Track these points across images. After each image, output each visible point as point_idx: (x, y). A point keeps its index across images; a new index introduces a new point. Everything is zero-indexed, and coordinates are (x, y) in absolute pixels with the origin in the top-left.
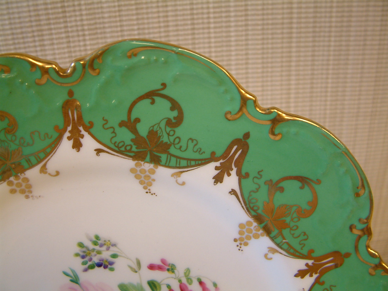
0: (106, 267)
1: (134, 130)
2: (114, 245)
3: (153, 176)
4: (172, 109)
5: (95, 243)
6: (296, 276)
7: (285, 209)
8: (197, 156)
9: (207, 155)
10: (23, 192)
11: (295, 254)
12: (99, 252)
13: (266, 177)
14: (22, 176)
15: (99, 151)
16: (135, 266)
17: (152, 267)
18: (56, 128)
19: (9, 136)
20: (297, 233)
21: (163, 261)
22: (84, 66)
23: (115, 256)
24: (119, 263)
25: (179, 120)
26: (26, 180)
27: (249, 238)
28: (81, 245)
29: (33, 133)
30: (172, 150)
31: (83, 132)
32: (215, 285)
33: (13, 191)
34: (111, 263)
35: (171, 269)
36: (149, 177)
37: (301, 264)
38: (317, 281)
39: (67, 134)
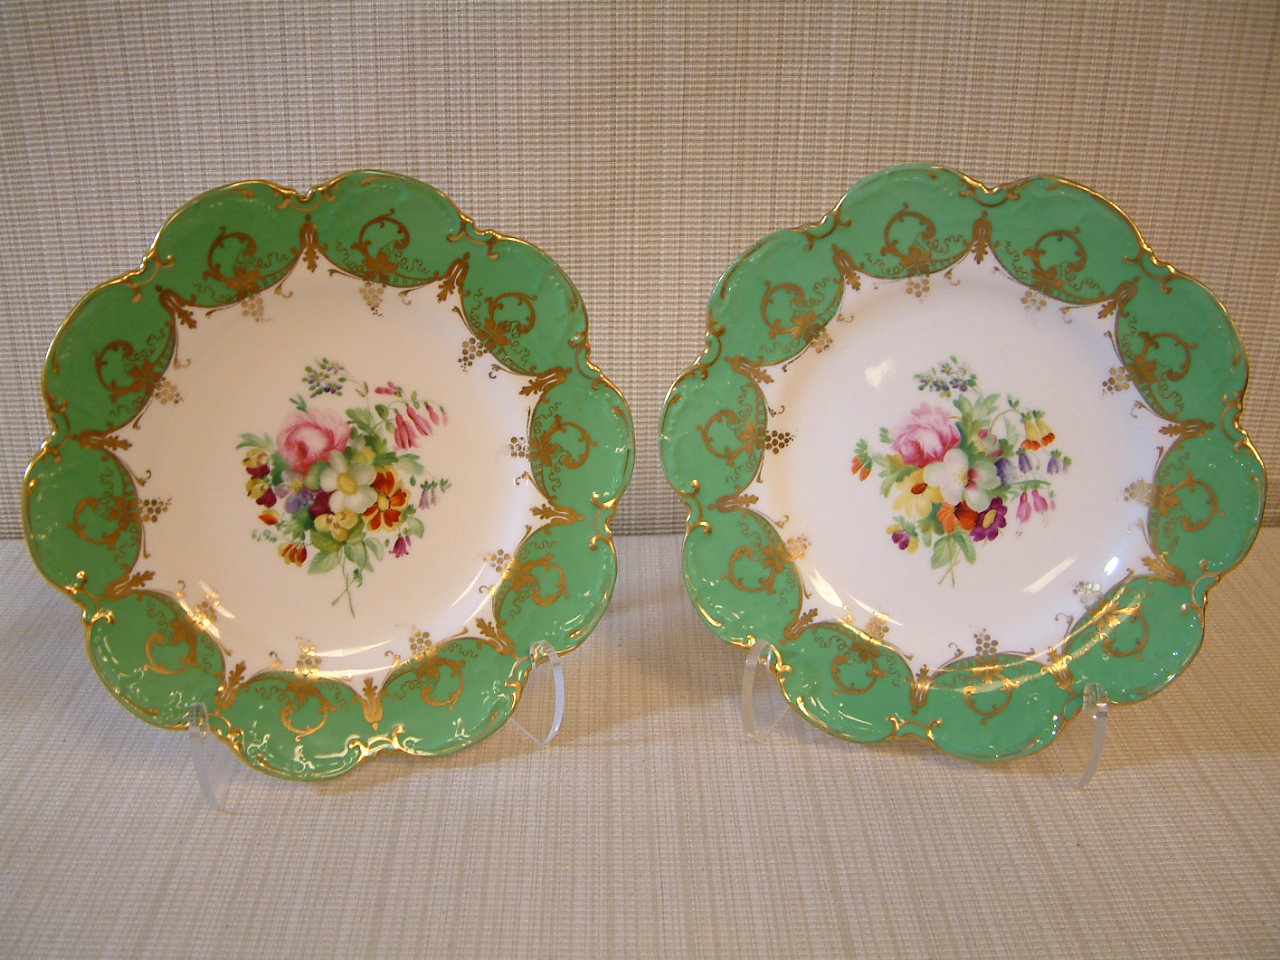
0: (333, 392)
1: (364, 251)
2: (342, 368)
3: (381, 297)
4: (399, 232)
5: (323, 367)
6: (521, 393)
7: (504, 326)
8: (422, 276)
9: (431, 275)
10: (254, 314)
11: (517, 370)
12: (327, 377)
13: (487, 293)
14: (257, 297)
15: (332, 272)
16: (362, 390)
17: (379, 391)
18: (293, 250)
19: (247, 258)
20: (518, 349)
21: (390, 384)
22: (322, 192)
23: (342, 380)
24: (348, 388)
25: (406, 241)
26: (261, 301)
27: (472, 357)
28: (309, 369)
29: (270, 255)
30: (400, 270)
31: (318, 254)
32: (442, 409)
33: (245, 313)
34: (339, 388)
35: (398, 392)
36: (377, 297)
37: (524, 381)
38: (542, 399)
39: (303, 256)
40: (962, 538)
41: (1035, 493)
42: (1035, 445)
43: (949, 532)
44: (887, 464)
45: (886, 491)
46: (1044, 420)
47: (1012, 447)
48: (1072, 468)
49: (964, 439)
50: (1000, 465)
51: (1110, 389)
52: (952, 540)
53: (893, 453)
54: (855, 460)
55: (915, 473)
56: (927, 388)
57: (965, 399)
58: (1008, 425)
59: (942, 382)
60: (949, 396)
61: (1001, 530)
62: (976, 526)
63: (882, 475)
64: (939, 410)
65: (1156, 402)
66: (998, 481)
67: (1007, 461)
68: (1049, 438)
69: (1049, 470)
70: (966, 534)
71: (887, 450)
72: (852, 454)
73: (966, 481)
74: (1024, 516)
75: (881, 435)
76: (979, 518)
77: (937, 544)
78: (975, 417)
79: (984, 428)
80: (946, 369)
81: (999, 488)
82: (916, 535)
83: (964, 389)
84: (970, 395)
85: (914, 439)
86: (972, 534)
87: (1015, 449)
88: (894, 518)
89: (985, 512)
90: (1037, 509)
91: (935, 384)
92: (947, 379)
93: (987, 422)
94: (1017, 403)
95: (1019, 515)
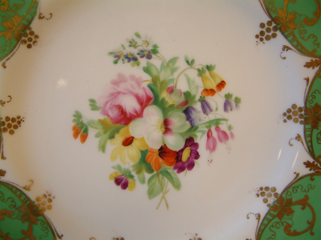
40: (167, 172)
41: (217, 129)
42: (211, 92)
43: (157, 170)
44: (100, 127)
45: (103, 148)
46: (216, 71)
47: (194, 97)
48: (241, 105)
49: (156, 96)
50: (187, 112)
51: (261, 40)
52: (161, 176)
53: (102, 117)
54: (74, 128)
55: (122, 130)
56: (120, 61)
57: (152, 65)
58: (188, 80)
59: (132, 55)
60: (138, 64)
61: (196, 161)
62: (177, 162)
63: (97, 136)
64: (133, 78)
65: (299, 44)
66: (188, 125)
67: (193, 108)
68: (222, 85)
69: (226, 109)
70: (171, 169)
71: (97, 116)
72: (70, 124)
73: (163, 129)
74: (212, 148)
75: (91, 105)
76: (178, 155)
77: (150, 180)
78: (162, 78)
79: (171, 85)
80: (132, 44)
81: (190, 130)
82: (132, 177)
83: (149, 57)
84: (156, 62)
85: (117, 104)
86: (175, 168)
87: (198, 98)
88: (113, 167)
89: (182, 150)
90: (221, 141)
91: (126, 57)
92: (135, 51)
93: (172, 80)
94: (193, 61)
95: (208, 147)
